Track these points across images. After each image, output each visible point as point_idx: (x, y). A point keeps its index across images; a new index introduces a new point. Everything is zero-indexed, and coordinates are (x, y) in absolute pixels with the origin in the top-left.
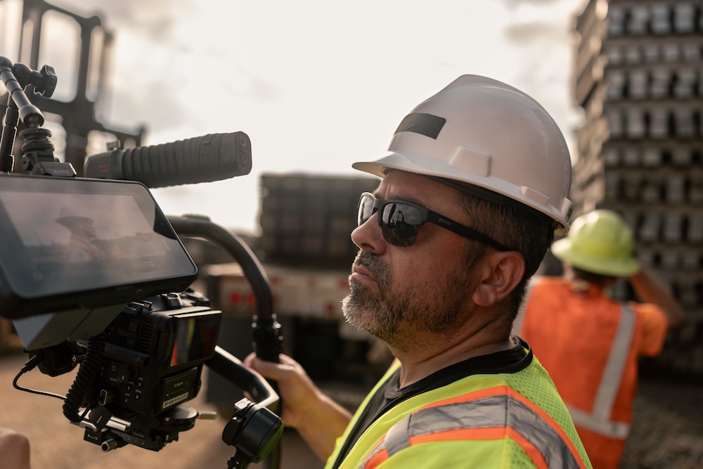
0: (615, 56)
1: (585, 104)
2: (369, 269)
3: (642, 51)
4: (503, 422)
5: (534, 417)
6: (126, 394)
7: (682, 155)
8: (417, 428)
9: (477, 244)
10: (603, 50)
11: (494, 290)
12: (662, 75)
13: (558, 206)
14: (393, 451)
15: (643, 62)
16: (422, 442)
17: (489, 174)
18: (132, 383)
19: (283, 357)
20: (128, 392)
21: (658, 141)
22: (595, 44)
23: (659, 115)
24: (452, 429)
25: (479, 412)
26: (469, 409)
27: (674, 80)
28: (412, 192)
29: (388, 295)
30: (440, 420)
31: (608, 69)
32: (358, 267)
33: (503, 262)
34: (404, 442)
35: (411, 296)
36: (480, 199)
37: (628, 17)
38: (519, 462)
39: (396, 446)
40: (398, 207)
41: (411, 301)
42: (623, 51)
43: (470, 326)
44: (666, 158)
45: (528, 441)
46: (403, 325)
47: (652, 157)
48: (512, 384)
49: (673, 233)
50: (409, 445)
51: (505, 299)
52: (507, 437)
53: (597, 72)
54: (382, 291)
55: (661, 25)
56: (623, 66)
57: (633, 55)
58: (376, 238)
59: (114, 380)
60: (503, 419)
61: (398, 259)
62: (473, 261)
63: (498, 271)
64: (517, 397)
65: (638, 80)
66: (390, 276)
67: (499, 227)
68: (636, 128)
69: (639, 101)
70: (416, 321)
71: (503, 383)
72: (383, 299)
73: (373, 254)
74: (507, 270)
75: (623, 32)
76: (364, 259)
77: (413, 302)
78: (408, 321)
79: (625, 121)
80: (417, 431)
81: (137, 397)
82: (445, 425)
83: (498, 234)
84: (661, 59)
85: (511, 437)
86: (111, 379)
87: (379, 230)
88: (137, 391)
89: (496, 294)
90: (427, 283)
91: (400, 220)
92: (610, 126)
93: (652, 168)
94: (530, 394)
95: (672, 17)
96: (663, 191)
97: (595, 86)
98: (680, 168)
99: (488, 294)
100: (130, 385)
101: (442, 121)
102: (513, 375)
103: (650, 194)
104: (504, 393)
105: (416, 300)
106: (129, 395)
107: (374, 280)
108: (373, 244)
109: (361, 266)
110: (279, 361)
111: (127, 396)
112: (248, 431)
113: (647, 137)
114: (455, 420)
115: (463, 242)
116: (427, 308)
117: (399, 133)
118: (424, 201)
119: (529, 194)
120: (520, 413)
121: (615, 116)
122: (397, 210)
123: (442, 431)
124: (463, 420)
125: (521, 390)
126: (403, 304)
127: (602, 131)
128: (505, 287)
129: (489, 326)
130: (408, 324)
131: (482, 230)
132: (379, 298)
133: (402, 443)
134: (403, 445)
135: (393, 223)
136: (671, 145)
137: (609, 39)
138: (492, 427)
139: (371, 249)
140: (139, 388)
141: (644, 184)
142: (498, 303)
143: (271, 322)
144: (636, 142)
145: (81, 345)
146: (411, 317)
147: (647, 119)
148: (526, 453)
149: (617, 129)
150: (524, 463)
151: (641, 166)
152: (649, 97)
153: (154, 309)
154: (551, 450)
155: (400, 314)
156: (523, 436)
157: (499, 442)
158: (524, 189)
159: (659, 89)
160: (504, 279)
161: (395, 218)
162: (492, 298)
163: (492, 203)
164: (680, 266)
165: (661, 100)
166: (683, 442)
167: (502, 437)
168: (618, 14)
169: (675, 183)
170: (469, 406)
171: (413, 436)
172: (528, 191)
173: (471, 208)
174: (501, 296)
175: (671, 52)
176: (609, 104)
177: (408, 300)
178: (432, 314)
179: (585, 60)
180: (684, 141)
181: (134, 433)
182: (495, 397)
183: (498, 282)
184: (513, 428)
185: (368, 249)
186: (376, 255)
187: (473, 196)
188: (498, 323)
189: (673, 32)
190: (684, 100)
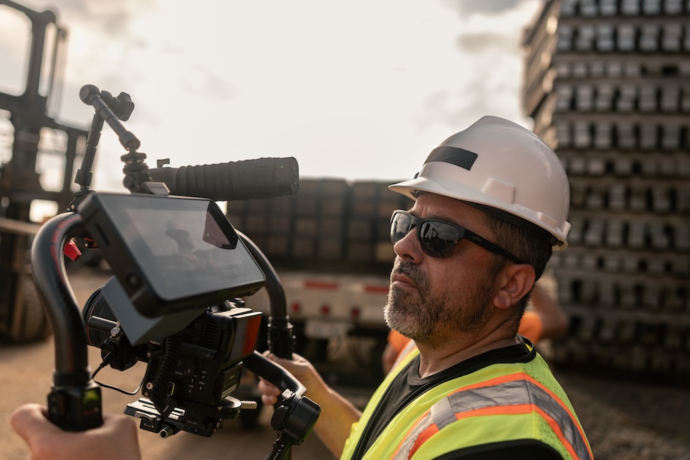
0: (563, 70)
1: (534, 114)
2: (410, 277)
3: (588, 67)
4: (528, 401)
5: (548, 398)
6: (190, 386)
7: (623, 165)
8: (459, 406)
9: (500, 258)
10: (552, 65)
11: (510, 295)
12: (606, 90)
13: (561, 226)
14: (442, 425)
15: (589, 77)
16: (468, 416)
17: (513, 202)
18: (196, 376)
19: (295, 355)
20: (191, 384)
21: (602, 151)
22: (545, 59)
23: (604, 127)
24: (489, 406)
25: (507, 393)
26: (498, 391)
27: (617, 95)
28: (447, 213)
29: (428, 299)
30: (478, 400)
31: (558, 81)
32: (398, 276)
33: (518, 273)
34: (451, 417)
35: (447, 300)
36: (503, 221)
37: (576, 34)
38: (545, 431)
39: (444, 421)
40: (432, 226)
41: (446, 304)
42: (572, 66)
43: (492, 324)
44: (610, 168)
45: (549, 415)
46: (439, 326)
47: (597, 166)
48: (528, 371)
49: (615, 239)
50: (456, 420)
51: (517, 303)
52: (533, 411)
53: (547, 85)
54: (422, 296)
55: (605, 44)
56: (570, 80)
57: (580, 70)
58: (415, 250)
59: (179, 373)
60: (528, 398)
61: (434, 268)
62: (496, 271)
63: (513, 280)
64: (533, 382)
65: (585, 93)
66: (428, 284)
67: (517, 245)
68: (582, 139)
69: (586, 113)
70: (450, 322)
71: (521, 371)
72: (424, 302)
73: (412, 264)
74: (520, 279)
75: (571, 48)
76: (404, 268)
77: (448, 305)
78: (443, 321)
79: (572, 132)
80: (460, 409)
81: (201, 388)
82: (483, 403)
83: (516, 250)
84: (605, 75)
85: (537, 412)
86: (176, 372)
87: (418, 244)
88: (200, 383)
89: (511, 298)
90: (460, 289)
91: (435, 236)
92: (558, 135)
93: (596, 176)
94: (542, 380)
95: (615, 36)
96: (606, 198)
97: (545, 97)
98: (622, 177)
99: (505, 299)
100: (194, 378)
101: (474, 156)
102: (526, 364)
103: (595, 201)
104: (523, 379)
105: (451, 303)
106: (193, 387)
107: (414, 287)
108: (413, 255)
109: (402, 274)
110: (291, 358)
111: (191, 388)
112: (293, 418)
113: (592, 146)
114: (489, 399)
115: (489, 256)
116: (460, 310)
117: (430, 163)
118: (458, 221)
119: (544, 218)
120: (537, 393)
121: (563, 127)
122: (431, 228)
123: (481, 408)
124: (495, 399)
125: (534, 377)
126: (440, 307)
127: (551, 139)
128: (518, 293)
129: (504, 324)
130: (443, 324)
131: (504, 247)
132: (420, 302)
133: (449, 418)
134: (451, 419)
135: (428, 238)
136: (613, 155)
137: (558, 53)
138: (519, 404)
139: (410, 259)
140: (202, 380)
141: (589, 191)
142: (513, 306)
143: (285, 323)
144: (582, 151)
145: (154, 343)
146: (446, 318)
147: (592, 131)
148: (549, 424)
149: (565, 139)
150: (549, 432)
151: (586, 174)
152: (594, 110)
153: (214, 310)
154: (564, 423)
155: (437, 316)
156: (544, 411)
157: (528, 416)
158: (540, 215)
159: (603, 103)
160: (517, 287)
161: (429, 234)
162: (508, 302)
163: (512, 225)
164: (621, 270)
165: (604, 112)
166: (625, 435)
167: (530, 411)
168: (567, 31)
169: (618, 191)
170: (498, 388)
171: (458, 412)
172: (543, 217)
173: (496, 228)
174: (515, 301)
175: (614, 69)
176: (558, 115)
177: (444, 303)
178: (463, 316)
179: (536, 72)
180: (625, 151)
181: (188, 421)
182: (517, 381)
183: (512, 289)
184: (537, 404)
185: (408, 260)
186: (415, 264)
187: (498, 219)
188: (511, 322)
189: (616, 50)
190: (626, 114)
